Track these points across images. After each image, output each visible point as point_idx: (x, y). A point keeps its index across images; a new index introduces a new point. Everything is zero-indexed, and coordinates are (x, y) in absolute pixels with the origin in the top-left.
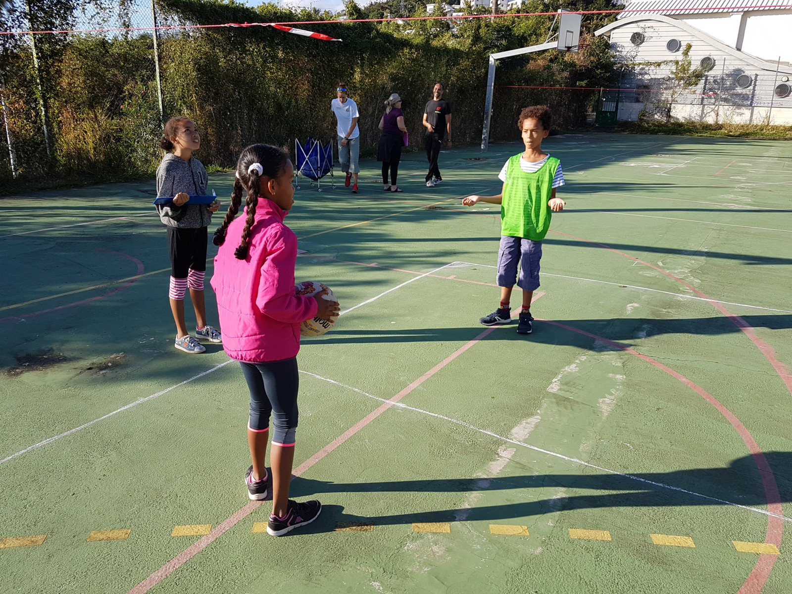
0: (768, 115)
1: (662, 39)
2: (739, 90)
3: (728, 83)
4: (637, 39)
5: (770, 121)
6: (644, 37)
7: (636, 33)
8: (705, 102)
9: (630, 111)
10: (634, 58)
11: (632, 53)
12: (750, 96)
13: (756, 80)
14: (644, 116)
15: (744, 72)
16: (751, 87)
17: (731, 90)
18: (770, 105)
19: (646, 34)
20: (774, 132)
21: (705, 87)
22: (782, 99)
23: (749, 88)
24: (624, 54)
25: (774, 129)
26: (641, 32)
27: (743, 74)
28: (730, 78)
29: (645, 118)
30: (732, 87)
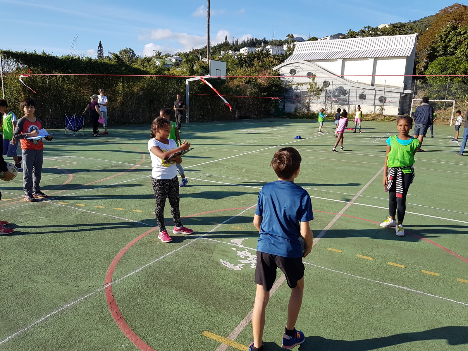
1: (304, 72)
2: (342, 97)
3: (337, 93)
4: (293, 72)
6: (296, 71)
7: (292, 69)
8: (327, 103)
9: (290, 108)
10: (292, 81)
11: (291, 79)
12: (347, 100)
13: (349, 92)
14: (297, 110)
15: (344, 88)
16: (347, 95)
17: (338, 97)
18: (355, 104)
19: (296, 70)
21: (326, 95)
22: (362, 101)
23: (346, 96)
24: (287, 79)
26: (294, 69)
27: (343, 89)
28: (338, 91)
29: (297, 111)
30: (338, 96)
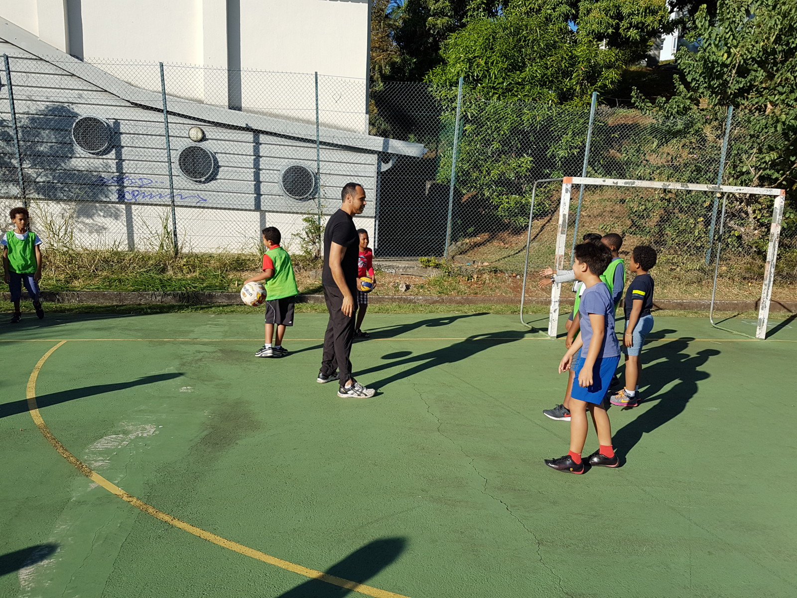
0: (170, 228)
5: (180, 245)
16: (113, 153)
18: (168, 201)
20: (197, 274)
22: (202, 186)
25: (194, 267)
28: (51, 126)
